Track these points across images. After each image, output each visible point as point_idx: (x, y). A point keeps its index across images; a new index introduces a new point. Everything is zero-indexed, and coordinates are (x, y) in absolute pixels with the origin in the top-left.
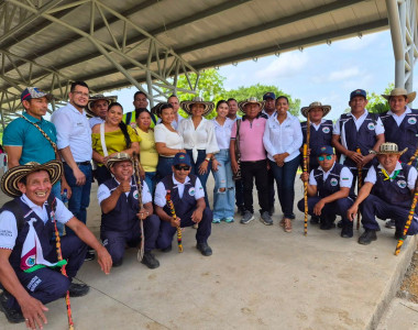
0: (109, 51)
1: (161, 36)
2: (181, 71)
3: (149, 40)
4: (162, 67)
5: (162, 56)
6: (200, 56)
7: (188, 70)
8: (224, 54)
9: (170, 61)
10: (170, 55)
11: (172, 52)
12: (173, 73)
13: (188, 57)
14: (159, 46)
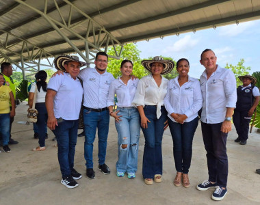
0: (59, 27)
1: (97, 18)
2: (110, 44)
3: (87, 20)
4: (96, 40)
5: (97, 33)
6: (123, 33)
7: (115, 43)
8: (140, 33)
9: (102, 36)
10: (103, 32)
11: (104, 30)
12: (104, 45)
13: (116, 34)
14: (95, 25)
